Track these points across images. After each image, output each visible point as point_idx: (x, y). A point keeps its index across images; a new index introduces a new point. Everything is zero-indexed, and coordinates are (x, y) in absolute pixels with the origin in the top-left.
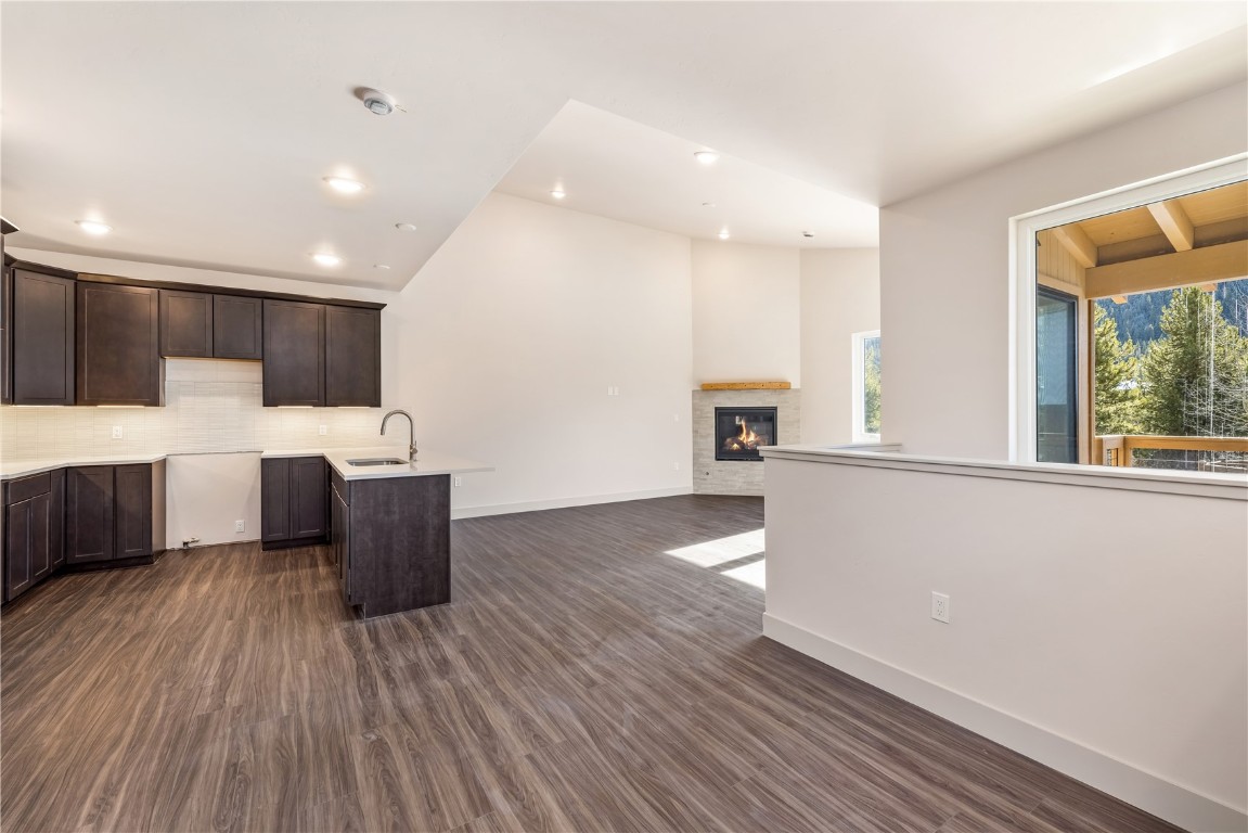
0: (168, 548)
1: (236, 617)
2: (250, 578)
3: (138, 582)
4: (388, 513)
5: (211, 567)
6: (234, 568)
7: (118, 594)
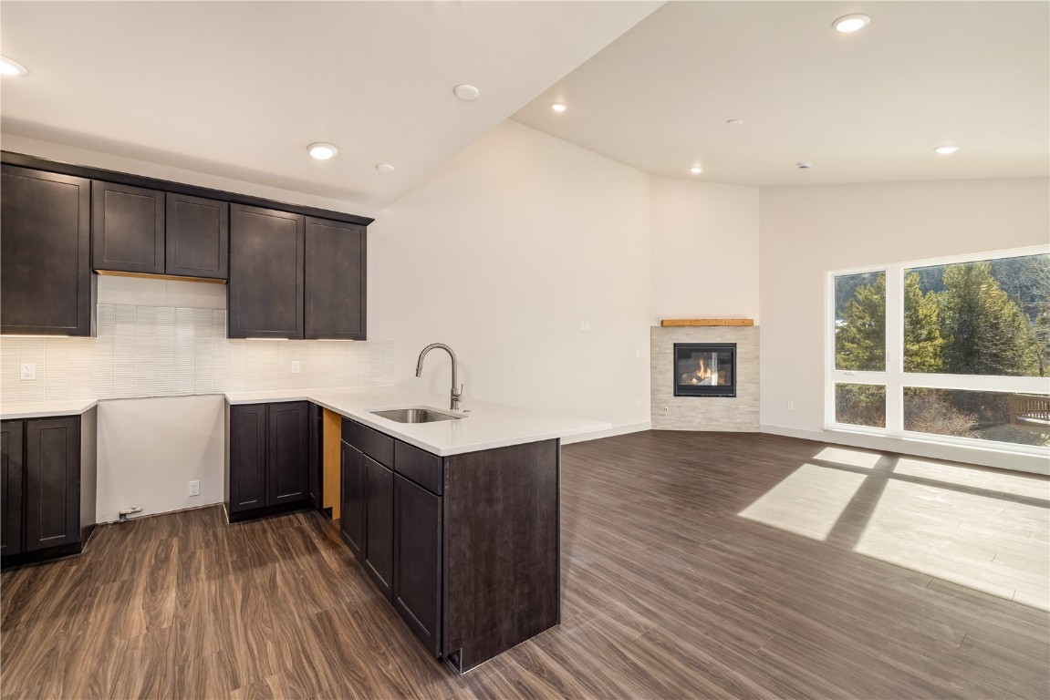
0: (99, 521)
1: (243, 680)
2: (232, 577)
3: (62, 592)
4: (491, 501)
5: (167, 558)
6: (202, 557)
7: (29, 624)
